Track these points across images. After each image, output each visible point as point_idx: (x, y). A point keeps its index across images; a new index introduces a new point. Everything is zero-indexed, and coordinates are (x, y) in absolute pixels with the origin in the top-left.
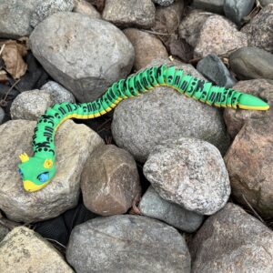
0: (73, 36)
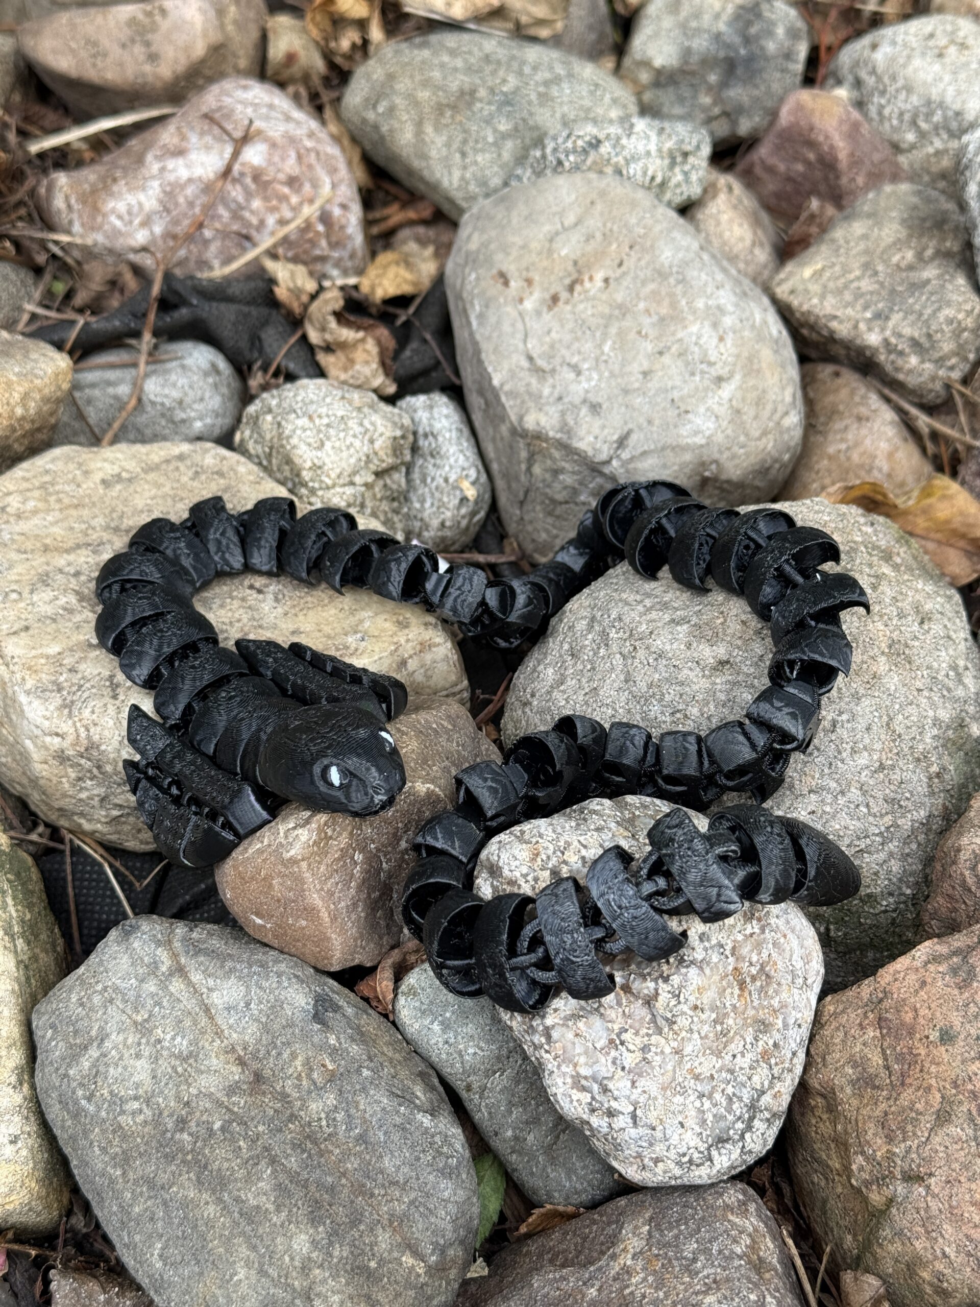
0: (599, 276)
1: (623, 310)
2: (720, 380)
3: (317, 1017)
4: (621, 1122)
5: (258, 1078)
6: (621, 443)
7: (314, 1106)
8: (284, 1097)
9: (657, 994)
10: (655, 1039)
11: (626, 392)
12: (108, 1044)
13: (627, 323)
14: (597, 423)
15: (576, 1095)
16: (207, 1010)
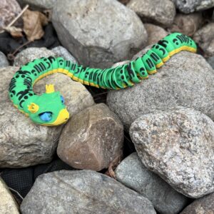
1: (101, 14)
2: (129, 24)
3: (104, 180)
4: (192, 180)
5: (94, 200)
6: (111, 43)
7: (112, 202)
8: (103, 202)
9: (190, 146)
10: (193, 157)
11: (108, 32)
12: (48, 206)
13: (103, 17)
14: (104, 41)
15: (178, 177)
16: (73, 188)
